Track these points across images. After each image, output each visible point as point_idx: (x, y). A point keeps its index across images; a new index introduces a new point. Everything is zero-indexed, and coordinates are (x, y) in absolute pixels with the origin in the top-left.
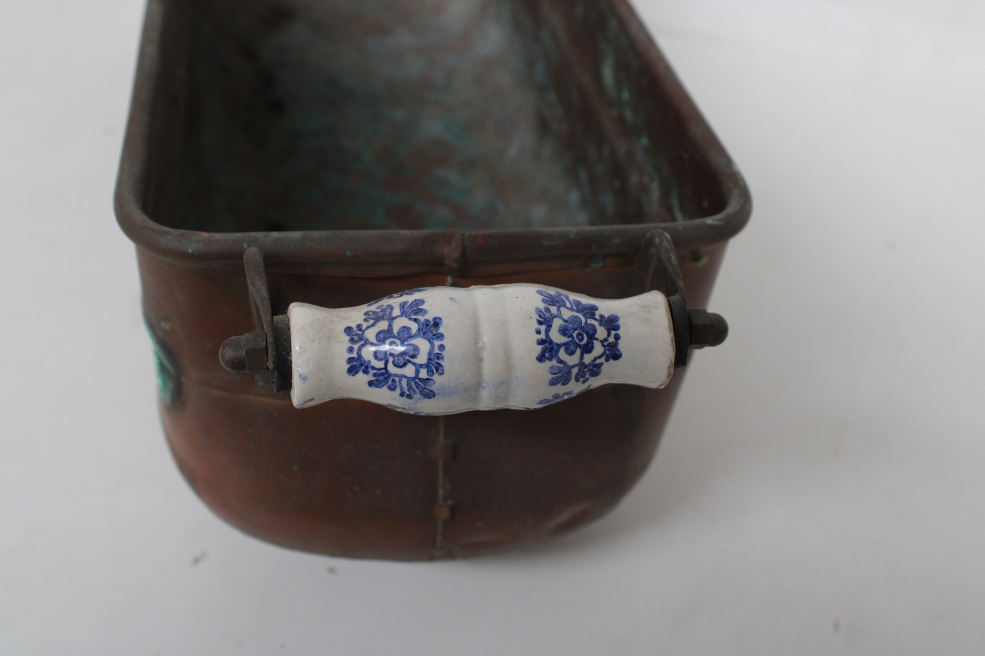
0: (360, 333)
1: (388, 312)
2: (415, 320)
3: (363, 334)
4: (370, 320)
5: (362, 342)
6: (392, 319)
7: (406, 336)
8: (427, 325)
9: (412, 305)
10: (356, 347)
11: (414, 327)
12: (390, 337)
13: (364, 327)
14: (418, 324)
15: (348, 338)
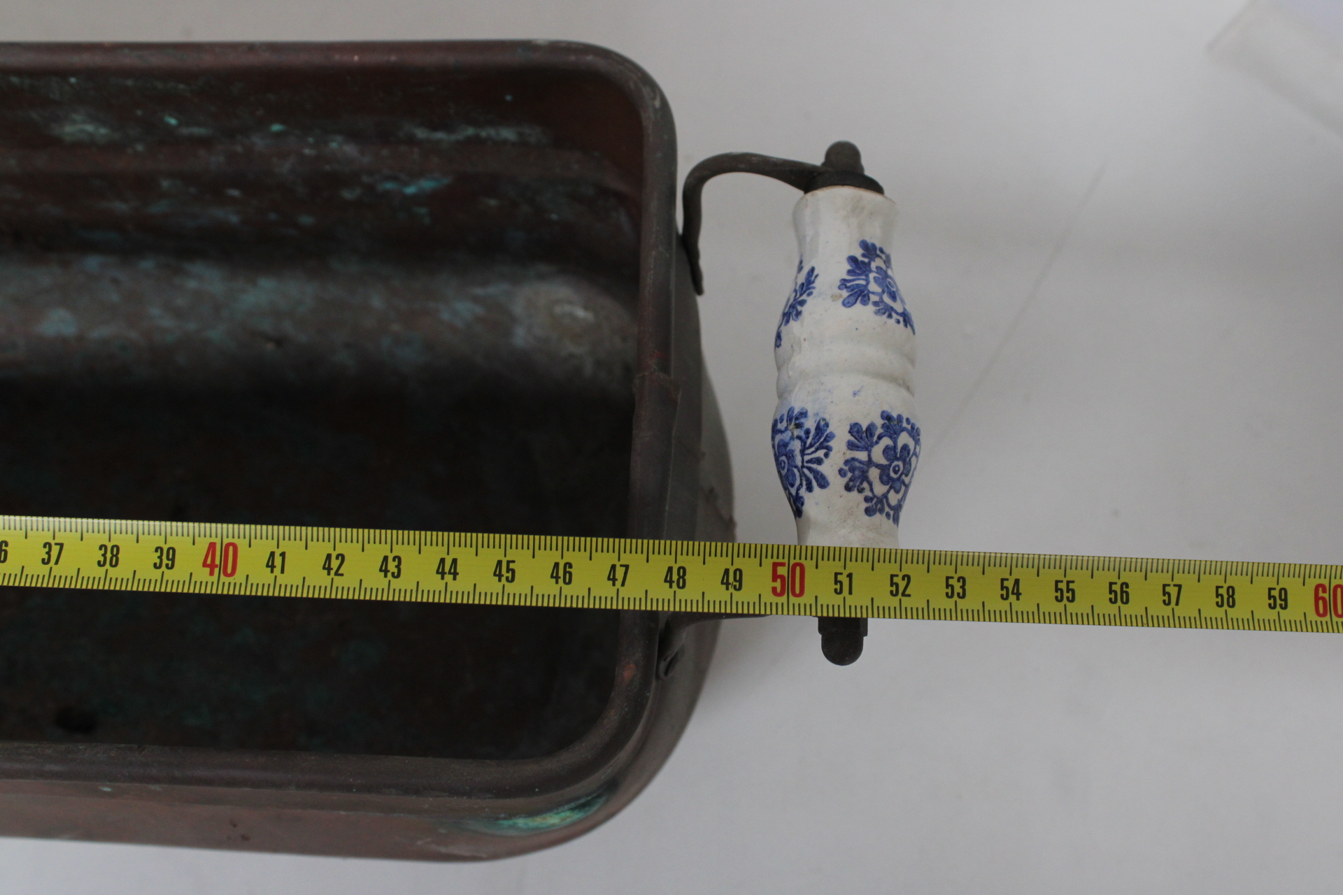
0: (875, 500)
1: (857, 464)
2: (880, 437)
3: (878, 498)
4: (862, 486)
5: (885, 500)
6: (870, 462)
7: (893, 453)
8: (888, 427)
9: (857, 437)
10: (887, 509)
11: (886, 441)
12: (889, 469)
13: (870, 494)
14: (885, 436)
15: (878, 515)
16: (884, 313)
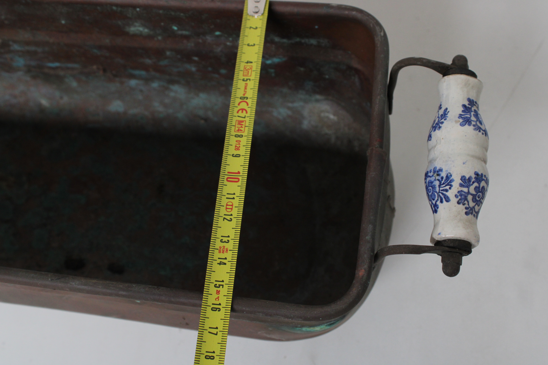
0: (469, 209)
1: (463, 193)
2: (473, 183)
3: (471, 208)
4: (464, 203)
5: (473, 209)
6: (468, 193)
7: (478, 189)
8: (477, 178)
9: (464, 182)
10: (474, 213)
11: (476, 184)
12: (476, 196)
13: (468, 206)
14: (475, 182)
15: (470, 215)
16: (477, 130)
